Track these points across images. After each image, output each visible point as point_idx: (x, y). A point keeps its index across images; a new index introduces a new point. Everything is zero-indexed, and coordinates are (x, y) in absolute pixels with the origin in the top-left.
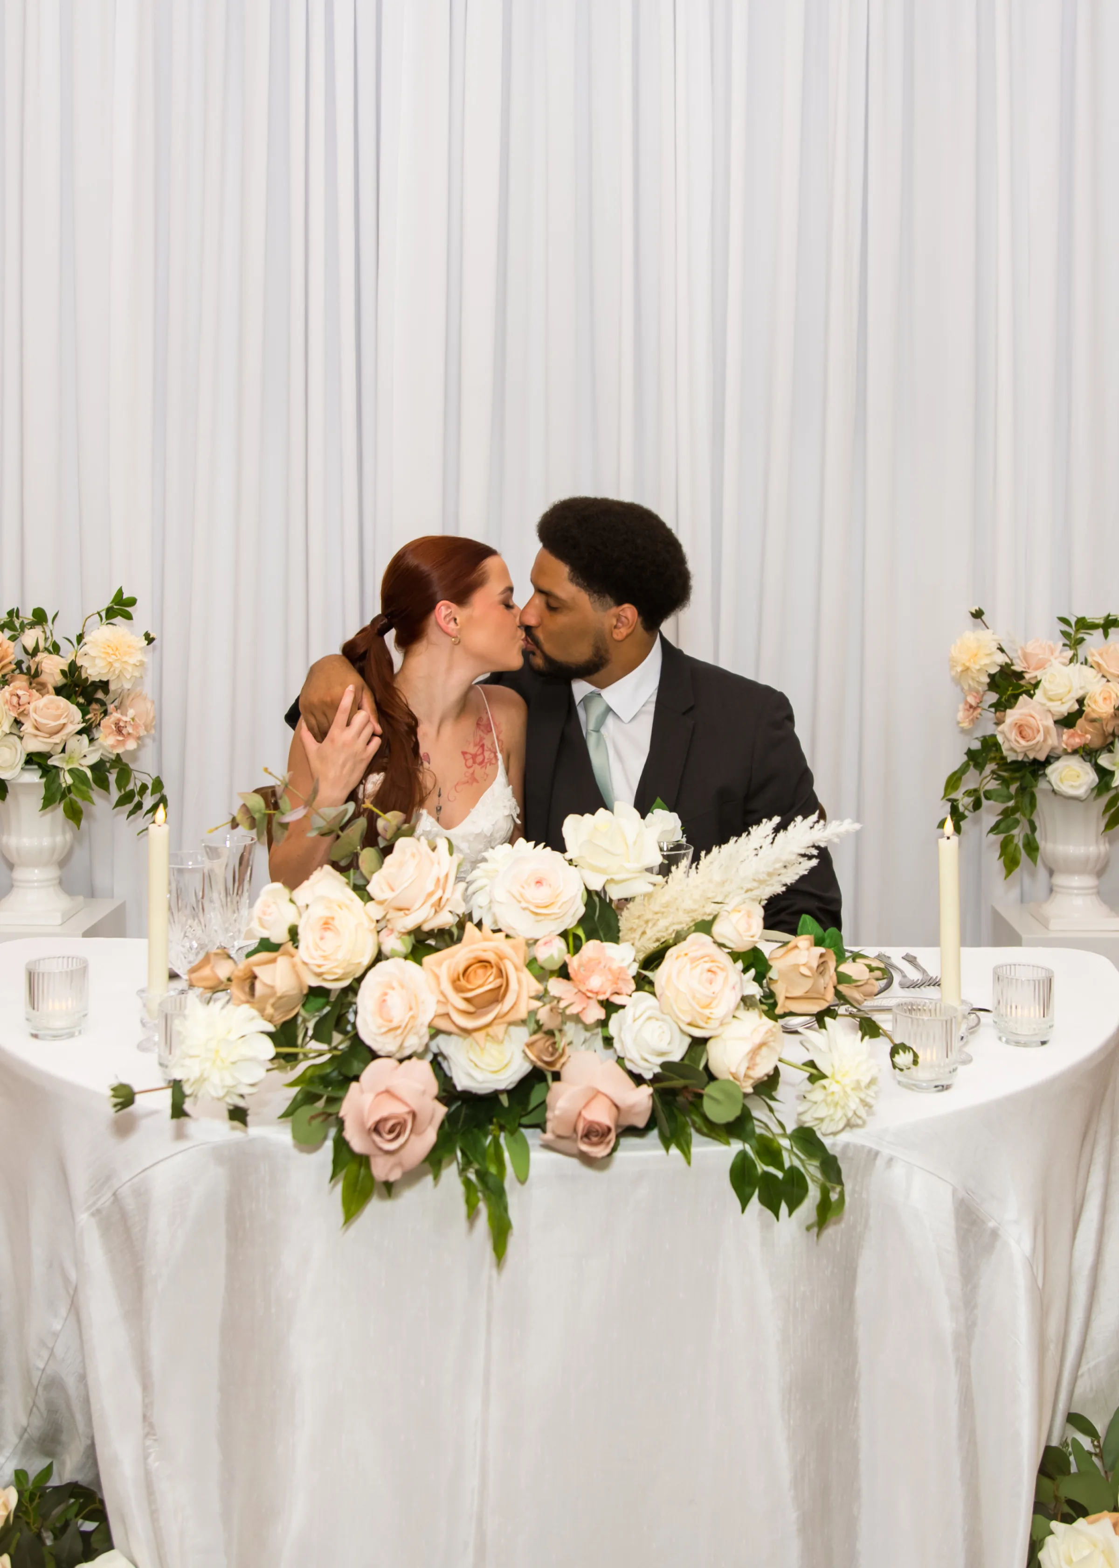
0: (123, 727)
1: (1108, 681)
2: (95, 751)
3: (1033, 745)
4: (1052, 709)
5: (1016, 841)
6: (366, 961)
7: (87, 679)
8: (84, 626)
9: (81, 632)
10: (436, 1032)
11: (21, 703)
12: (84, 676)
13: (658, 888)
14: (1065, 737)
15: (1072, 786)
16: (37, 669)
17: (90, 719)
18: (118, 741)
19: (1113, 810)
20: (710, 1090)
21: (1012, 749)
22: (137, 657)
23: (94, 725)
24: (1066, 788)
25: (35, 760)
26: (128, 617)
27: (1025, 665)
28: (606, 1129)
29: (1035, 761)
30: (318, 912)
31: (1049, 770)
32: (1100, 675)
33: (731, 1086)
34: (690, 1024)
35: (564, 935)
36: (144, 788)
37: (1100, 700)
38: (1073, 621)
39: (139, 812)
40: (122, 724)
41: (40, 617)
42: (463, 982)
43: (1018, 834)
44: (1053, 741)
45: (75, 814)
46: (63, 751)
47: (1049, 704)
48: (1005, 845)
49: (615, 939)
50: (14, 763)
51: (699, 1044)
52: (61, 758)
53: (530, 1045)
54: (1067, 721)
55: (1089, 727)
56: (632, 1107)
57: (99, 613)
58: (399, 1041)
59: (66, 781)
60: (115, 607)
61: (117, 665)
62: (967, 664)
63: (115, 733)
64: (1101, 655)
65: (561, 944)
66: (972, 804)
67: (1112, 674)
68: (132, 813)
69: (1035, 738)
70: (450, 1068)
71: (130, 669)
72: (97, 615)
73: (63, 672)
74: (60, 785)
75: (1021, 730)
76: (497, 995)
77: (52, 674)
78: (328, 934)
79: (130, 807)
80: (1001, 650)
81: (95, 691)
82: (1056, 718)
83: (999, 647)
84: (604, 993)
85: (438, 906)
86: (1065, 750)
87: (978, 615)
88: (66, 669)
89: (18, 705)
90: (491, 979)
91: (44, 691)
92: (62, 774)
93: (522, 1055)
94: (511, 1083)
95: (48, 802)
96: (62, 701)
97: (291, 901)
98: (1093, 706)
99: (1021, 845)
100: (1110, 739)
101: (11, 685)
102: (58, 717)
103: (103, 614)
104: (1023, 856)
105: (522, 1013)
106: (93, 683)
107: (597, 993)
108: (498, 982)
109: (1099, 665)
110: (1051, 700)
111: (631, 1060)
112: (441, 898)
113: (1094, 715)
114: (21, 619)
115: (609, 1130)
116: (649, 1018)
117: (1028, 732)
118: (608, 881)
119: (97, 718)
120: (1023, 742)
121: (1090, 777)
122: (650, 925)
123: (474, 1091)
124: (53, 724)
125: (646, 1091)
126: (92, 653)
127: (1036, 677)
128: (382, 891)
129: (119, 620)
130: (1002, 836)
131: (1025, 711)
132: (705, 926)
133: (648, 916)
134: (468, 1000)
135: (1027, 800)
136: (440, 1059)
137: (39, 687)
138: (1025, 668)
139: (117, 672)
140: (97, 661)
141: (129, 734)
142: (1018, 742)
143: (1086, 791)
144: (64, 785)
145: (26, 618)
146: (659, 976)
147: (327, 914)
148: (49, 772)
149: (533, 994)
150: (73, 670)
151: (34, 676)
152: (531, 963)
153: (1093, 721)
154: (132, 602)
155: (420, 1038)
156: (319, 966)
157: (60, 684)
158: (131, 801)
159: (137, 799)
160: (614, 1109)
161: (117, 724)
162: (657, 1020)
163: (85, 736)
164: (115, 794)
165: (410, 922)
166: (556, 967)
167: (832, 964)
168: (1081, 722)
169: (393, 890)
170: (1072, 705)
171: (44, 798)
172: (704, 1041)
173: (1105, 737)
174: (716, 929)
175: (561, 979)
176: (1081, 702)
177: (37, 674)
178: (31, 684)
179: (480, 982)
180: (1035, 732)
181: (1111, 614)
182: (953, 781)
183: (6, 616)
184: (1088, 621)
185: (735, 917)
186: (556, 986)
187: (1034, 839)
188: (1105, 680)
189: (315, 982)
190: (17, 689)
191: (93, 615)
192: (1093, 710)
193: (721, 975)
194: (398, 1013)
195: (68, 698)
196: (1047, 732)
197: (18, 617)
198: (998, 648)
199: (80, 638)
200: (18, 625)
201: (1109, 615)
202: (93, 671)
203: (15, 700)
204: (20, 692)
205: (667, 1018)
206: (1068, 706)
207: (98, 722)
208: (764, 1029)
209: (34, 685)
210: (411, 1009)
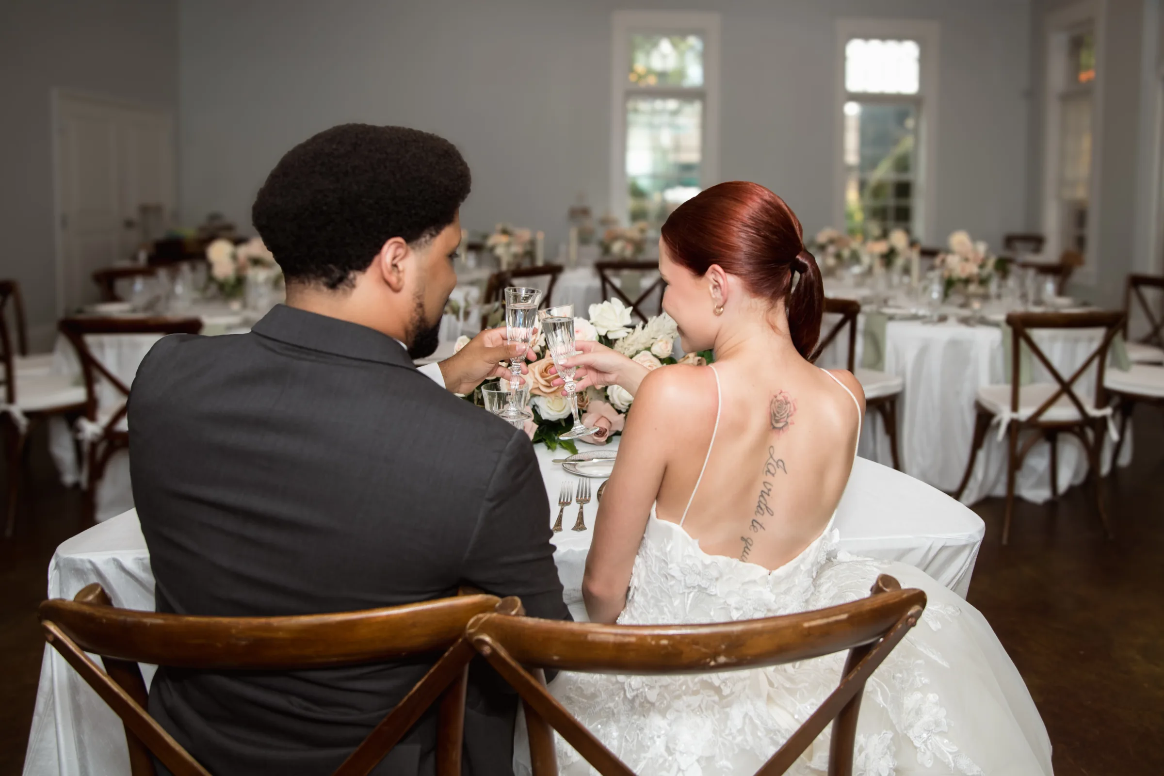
10: (533, 396)
13: (630, 335)
70: (539, 411)
112: (535, 340)
115: (606, 430)
118: (608, 332)
122: (627, 350)
123: (550, 419)
132: (648, 349)
133: (626, 346)
134: (546, 381)
136: (536, 408)
160: (609, 423)
174: (653, 349)
185: (661, 343)
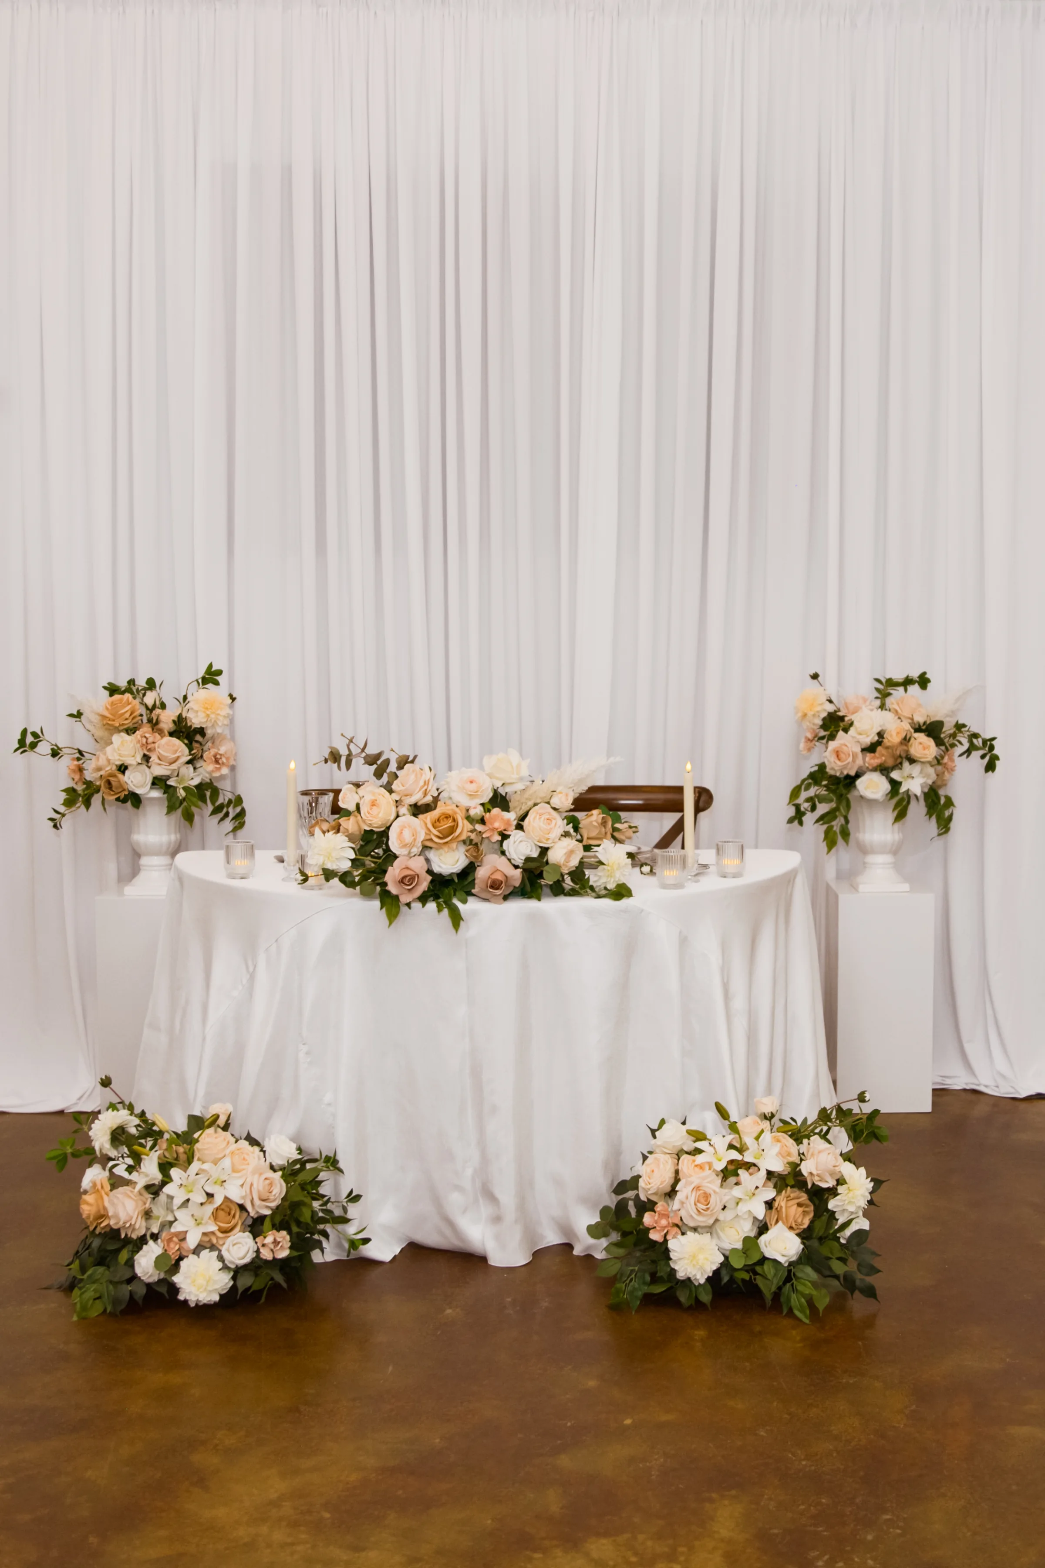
0: (219, 759)
1: (902, 721)
2: (198, 775)
3: (845, 765)
4: (860, 740)
5: (835, 829)
6: (392, 818)
7: (191, 726)
8: (187, 689)
9: (185, 694)
11: (148, 742)
12: (189, 724)
14: (867, 759)
15: (872, 792)
16: (157, 719)
17: (194, 753)
18: (216, 767)
19: (899, 809)
20: (546, 868)
21: (832, 769)
22: (226, 711)
23: (197, 757)
24: (869, 794)
25: (158, 782)
26: (217, 683)
27: (846, 711)
28: (500, 882)
29: (848, 777)
30: (368, 798)
31: (859, 782)
32: (897, 717)
33: (557, 867)
34: (538, 842)
35: (483, 805)
36: (230, 801)
37: (894, 734)
38: (884, 681)
39: (227, 819)
40: (218, 756)
41: (151, 684)
42: (438, 823)
43: (837, 824)
44: (859, 762)
45: (189, 817)
46: (178, 776)
47: (859, 737)
48: (827, 833)
49: (508, 811)
50: (145, 782)
51: (544, 851)
52: (175, 780)
53: (467, 851)
54: (871, 749)
55: (884, 752)
56: (512, 876)
57: (197, 681)
58: (408, 851)
59: (181, 795)
60: (207, 676)
61: (213, 716)
62: (805, 711)
63: (214, 763)
64: (898, 704)
65: (481, 808)
66: (810, 807)
67: (904, 716)
68: (222, 819)
69: (847, 760)
71: (221, 718)
72: (196, 682)
73: (174, 721)
74: (178, 797)
75: (837, 754)
76: (452, 829)
77: (167, 723)
78: (374, 807)
79: (221, 815)
80: (830, 701)
81: (195, 735)
82: (863, 747)
83: (829, 698)
84: (500, 828)
85: (425, 794)
86: (868, 768)
87: (815, 676)
88: (176, 719)
89: (146, 744)
90: (450, 821)
91: (163, 735)
92: (178, 789)
93: (465, 856)
94: (459, 870)
95: (171, 809)
96: (175, 740)
97: (357, 793)
98: (889, 738)
99: (838, 831)
100: (899, 760)
101: (140, 730)
102: (176, 752)
103: (200, 681)
104: (840, 840)
105: (464, 837)
106: (195, 728)
107: (497, 829)
108: (452, 824)
109: (896, 711)
110: (860, 734)
111: (514, 859)
113: (888, 744)
114: (137, 687)
116: (521, 841)
117: (842, 756)
119: (199, 753)
120: (839, 763)
121: (886, 786)
124: (174, 756)
125: (519, 871)
126: (196, 707)
127: (851, 719)
128: (399, 787)
129: (210, 686)
130: (825, 826)
131: (842, 742)
135: (844, 803)
137: (160, 732)
138: (846, 713)
139: (213, 721)
140: (199, 714)
141: (223, 763)
142: (836, 763)
143: (883, 796)
144: (181, 798)
145: (139, 686)
146: (525, 824)
147: (373, 798)
148: (168, 790)
149: (469, 830)
150: (180, 721)
151: (154, 724)
152: (468, 818)
153: (887, 748)
154: (219, 673)
155: (418, 848)
156: (371, 820)
157: (172, 730)
158: (221, 811)
159: (225, 810)
161: (215, 756)
162: (525, 841)
163: (190, 766)
164: (210, 808)
165: (412, 800)
166: (479, 818)
167: (610, 823)
168: (879, 749)
169: (403, 786)
170: (874, 737)
171: (168, 807)
172: (547, 849)
173: (896, 760)
175: (481, 825)
176: (880, 734)
177: (157, 723)
178: (153, 730)
179: (445, 823)
180: (848, 756)
181: (909, 675)
182: (795, 793)
183: (126, 684)
184: (894, 680)
186: (479, 827)
187: (847, 828)
188: (900, 720)
189: (368, 828)
190: (145, 733)
191: (193, 682)
192: (889, 741)
193: (554, 822)
194: (407, 836)
195: (178, 738)
196: (855, 756)
197: (134, 685)
198: (827, 700)
199: (185, 698)
200: (135, 691)
201: (908, 676)
202: (196, 720)
203: (144, 740)
204: (147, 735)
205: (530, 841)
206: (873, 738)
207: (200, 755)
208: (572, 845)
209: (155, 730)
210: (413, 835)
